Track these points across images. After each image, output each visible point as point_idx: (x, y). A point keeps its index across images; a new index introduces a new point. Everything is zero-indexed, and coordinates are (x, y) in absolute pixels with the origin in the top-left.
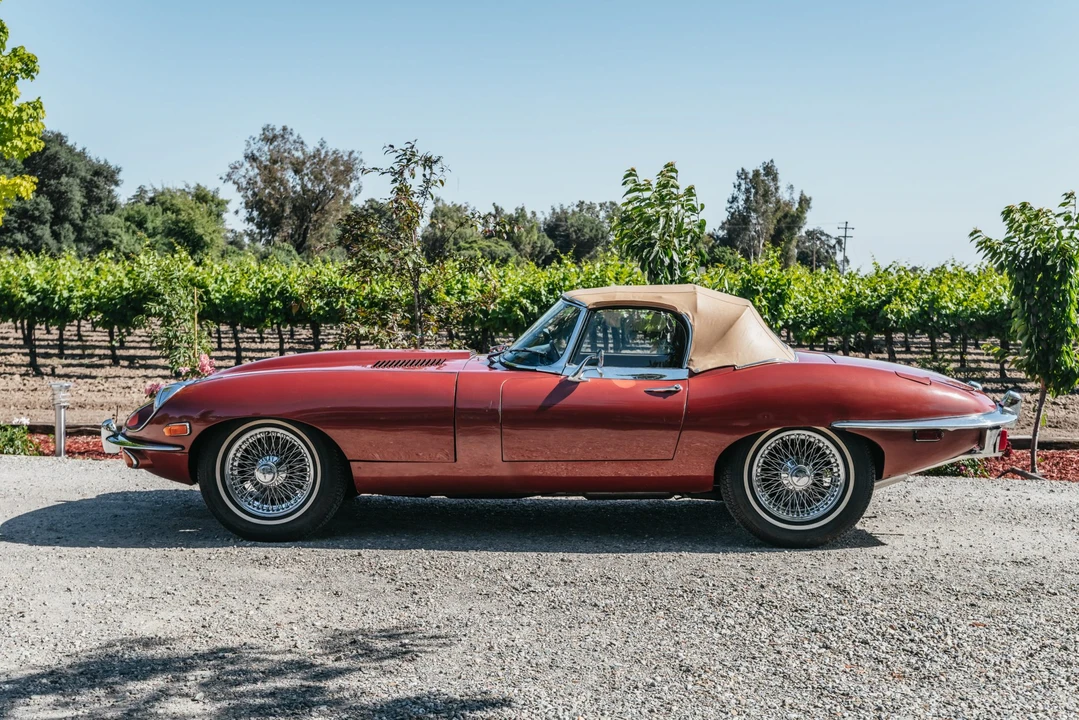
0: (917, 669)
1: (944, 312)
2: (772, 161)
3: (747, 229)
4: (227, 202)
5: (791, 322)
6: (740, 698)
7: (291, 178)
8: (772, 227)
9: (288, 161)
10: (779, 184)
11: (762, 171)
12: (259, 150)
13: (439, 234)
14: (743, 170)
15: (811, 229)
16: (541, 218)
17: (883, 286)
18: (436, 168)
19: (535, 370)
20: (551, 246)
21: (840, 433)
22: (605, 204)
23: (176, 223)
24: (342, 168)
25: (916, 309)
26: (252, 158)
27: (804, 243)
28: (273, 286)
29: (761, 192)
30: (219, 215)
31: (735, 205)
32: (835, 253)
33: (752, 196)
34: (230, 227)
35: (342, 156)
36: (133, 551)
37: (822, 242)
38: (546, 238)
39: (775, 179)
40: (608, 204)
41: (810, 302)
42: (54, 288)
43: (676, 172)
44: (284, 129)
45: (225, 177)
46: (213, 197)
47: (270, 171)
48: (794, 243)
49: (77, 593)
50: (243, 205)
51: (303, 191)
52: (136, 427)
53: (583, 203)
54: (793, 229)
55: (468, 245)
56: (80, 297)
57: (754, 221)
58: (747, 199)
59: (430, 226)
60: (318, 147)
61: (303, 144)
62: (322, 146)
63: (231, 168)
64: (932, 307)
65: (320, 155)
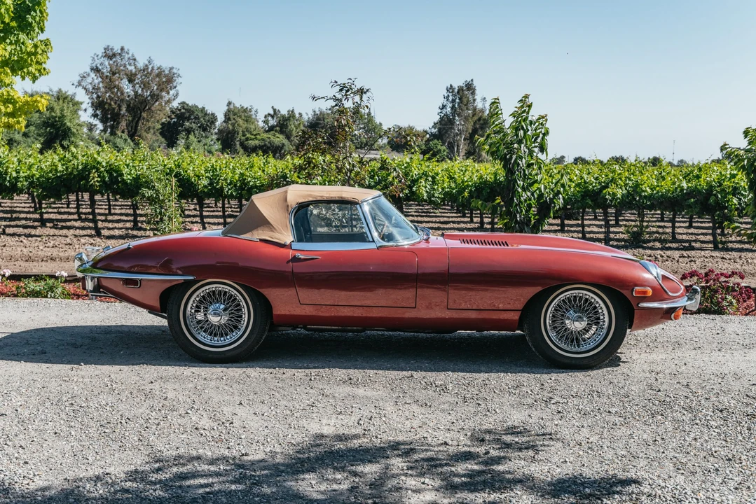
1: (643, 194)
2: (472, 80)
3: (452, 128)
4: (81, 103)
7: (126, 85)
8: (470, 127)
9: (123, 72)
10: (476, 97)
11: (465, 88)
12: (102, 64)
13: (231, 127)
14: (451, 86)
16: (305, 118)
17: (603, 176)
23: (50, 118)
24: (164, 80)
25: (625, 192)
26: (96, 70)
29: (464, 102)
30: (77, 112)
31: (444, 111)
33: (457, 104)
35: (164, 71)
39: (473, 93)
42: (6, 170)
44: (122, 49)
45: (77, 84)
46: (71, 98)
47: (110, 80)
50: (90, 104)
51: (135, 95)
54: (484, 128)
55: (253, 137)
56: (25, 177)
57: (458, 123)
58: (453, 106)
59: (224, 122)
60: (146, 62)
61: (135, 61)
62: (149, 62)
63: (81, 77)
64: (635, 190)
65: (148, 69)
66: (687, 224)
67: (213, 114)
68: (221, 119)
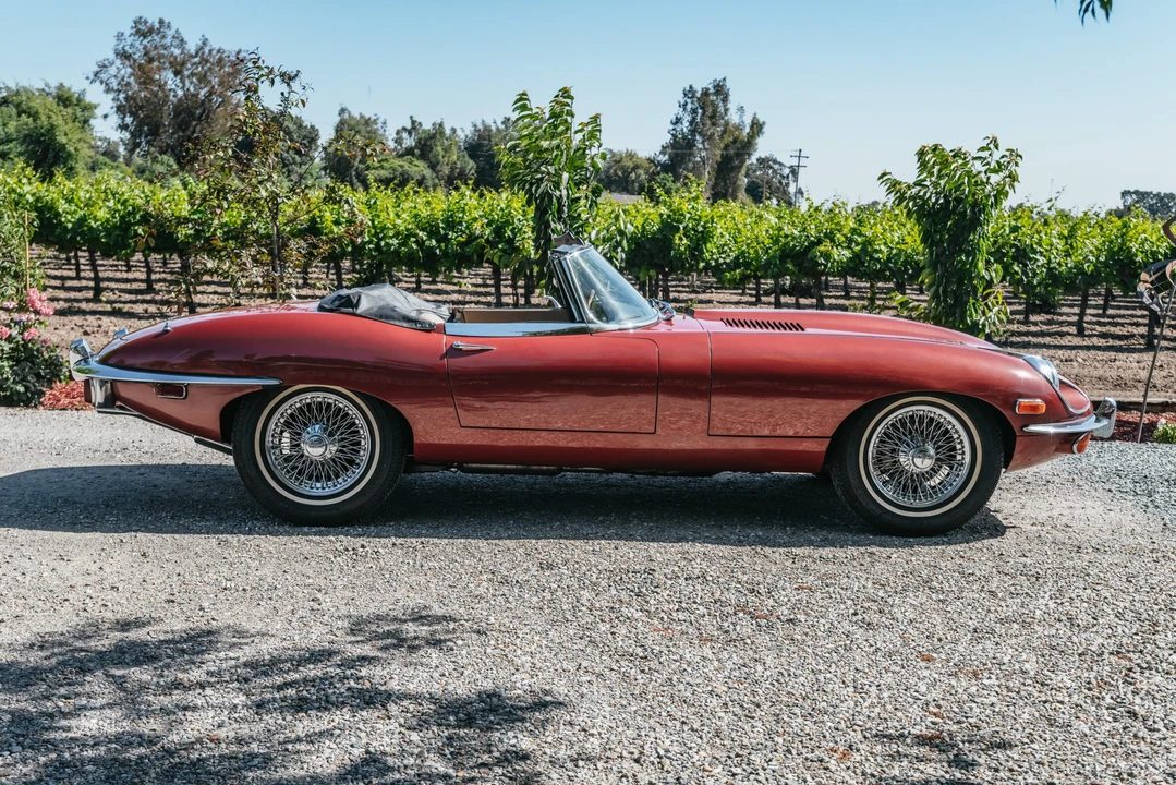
0: (727, 632)
1: (876, 256)
2: (724, 79)
3: (691, 154)
4: (95, 106)
6: (537, 661)
7: (169, 79)
8: (718, 152)
9: (166, 59)
11: (712, 90)
12: (131, 46)
14: (691, 87)
15: (763, 156)
16: (461, 135)
17: (812, 226)
18: (295, 85)
20: (472, 167)
23: (33, 128)
24: (229, 69)
25: (847, 252)
26: (124, 56)
27: (755, 171)
28: (134, 209)
29: (709, 113)
30: (86, 121)
31: (679, 127)
32: (787, 185)
33: (699, 117)
34: (99, 135)
35: (228, 56)
37: (775, 171)
38: (467, 158)
39: (725, 100)
41: (733, 242)
43: (572, 98)
44: (161, 22)
45: (92, 77)
46: (79, 100)
47: (145, 72)
48: (743, 171)
50: (114, 109)
51: (185, 95)
53: (509, 119)
54: (742, 154)
55: (378, 164)
57: (699, 146)
58: (693, 121)
59: (335, 139)
60: (200, 43)
61: (182, 40)
62: (204, 43)
63: (99, 66)
64: (864, 249)
65: (203, 54)
67: (312, 127)
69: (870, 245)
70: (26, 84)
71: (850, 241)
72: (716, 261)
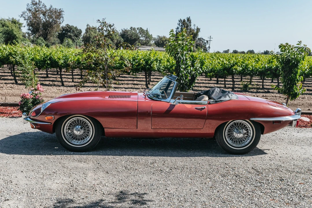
1: (249, 69)
2: (190, 17)
4: (22, 24)
5: (205, 71)
7: (42, 16)
9: (41, 11)
10: (191, 24)
11: (186, 20)
12: (31, 7)
13: (88, 35)
14: (181, 19)
15: (200, 38)
16: (119, 32)
17: (232, 61)
19: (161, 101)
20: (123, 40)
21: (252, 121)
22: (138, 28)
23: (7, 30)
24: (58, 14)
25: (241, 68)
26: (30, 10)
27: (197, 42)
28: (47, 56)
29: (186, 26)
30: (20, 28)
31: (178, 30)
32: (206, 45)
34: (23, 32)
35: (57, 10)
36: (36, 156)
37: (202, 42)
38: (121, 38)
39: (190, 23)
40: (139, 28)
41: (211, 65)
45: (21, 16)
46: (18, 22)
47: (35, 14)
49: (25, 173)
50: (27, 25)
51: (46, 21)
52: (36, 116)
53: (132, 27)
54: (195, 37)
58: (182, 28)
59: (86, 33)
60: (50, 7)
61: (45, 6)
62: (51, 7)
63: (23, 13)
64: (246, 67)
65: (51, 10)
66: (271, 81)
67: (80, 30)
68: (84, 32)
69: (247, 66)
70: (4, 18)
71: (242, 65)
72: (206, 70)
